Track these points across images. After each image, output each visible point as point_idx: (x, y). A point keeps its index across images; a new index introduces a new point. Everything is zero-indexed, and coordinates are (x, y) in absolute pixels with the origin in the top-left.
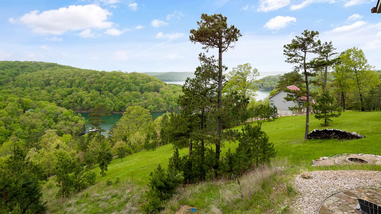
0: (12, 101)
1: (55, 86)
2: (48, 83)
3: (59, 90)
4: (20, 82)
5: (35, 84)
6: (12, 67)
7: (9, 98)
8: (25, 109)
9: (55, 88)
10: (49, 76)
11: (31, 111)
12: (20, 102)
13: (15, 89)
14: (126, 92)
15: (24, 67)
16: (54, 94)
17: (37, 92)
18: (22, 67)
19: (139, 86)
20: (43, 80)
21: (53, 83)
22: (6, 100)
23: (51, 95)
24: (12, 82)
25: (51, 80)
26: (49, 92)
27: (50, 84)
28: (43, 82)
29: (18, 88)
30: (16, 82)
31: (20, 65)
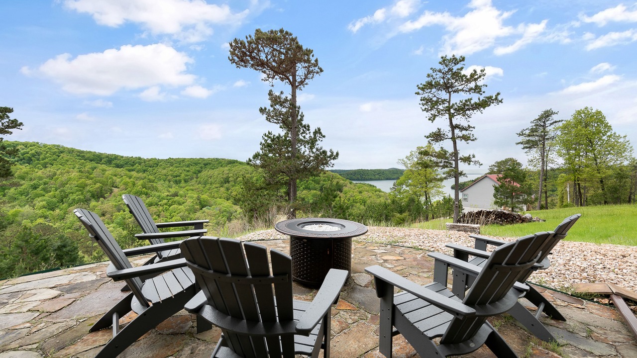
0: (192, 197)
1: (234, 183)
2: (227, 181)
3: (237, 188)
4: (202, 180)
5: (216, 181)
6: (196, 164)
7: (189, 195)
8: (203, 207)
9: (233, 186)
10: (228, 173)
11: (207, 209)
12: (198, 198)
13: (197, 187)
14: (304, 191)
15: (207, 164)
16: (231, 192)
17: (216, 189)
18: (205, 165)
19: (319, 184)
20: (222, 178)
21: (232, 181)
22: (186, 197)
23: (229, 193)
24: (195, 179)
25: (230, 177)
26: (228, 189)
27: (228, 182)
28: (222, 180)
29: (200, 185)
30: (199, 179)
31: (204, 162)
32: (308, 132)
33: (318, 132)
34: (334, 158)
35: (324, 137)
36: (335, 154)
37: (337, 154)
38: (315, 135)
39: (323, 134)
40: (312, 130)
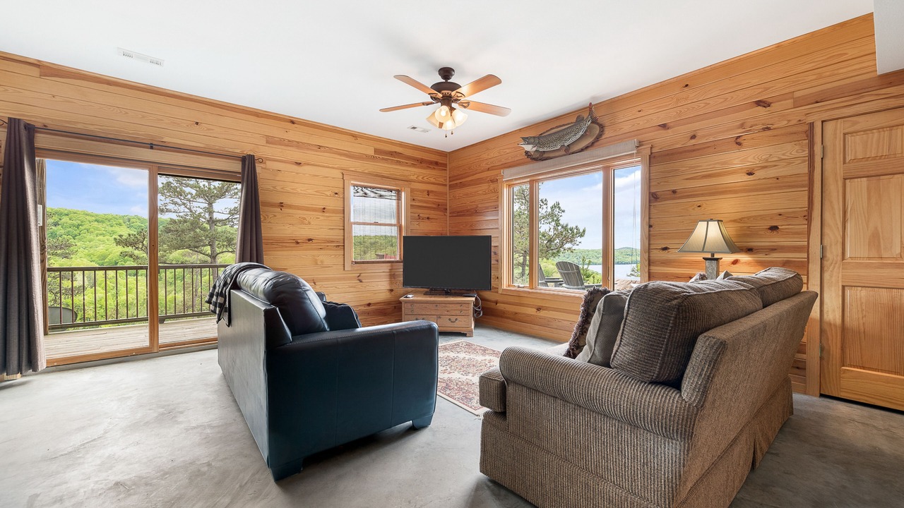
32: (545, 206)
33: (557, 206)
34: (581, 236)
35: (563, 211)
36: (581, 231)
37: (584, 231)
38: (552, 211)
39: (562, 209)
40: (550, 204)
